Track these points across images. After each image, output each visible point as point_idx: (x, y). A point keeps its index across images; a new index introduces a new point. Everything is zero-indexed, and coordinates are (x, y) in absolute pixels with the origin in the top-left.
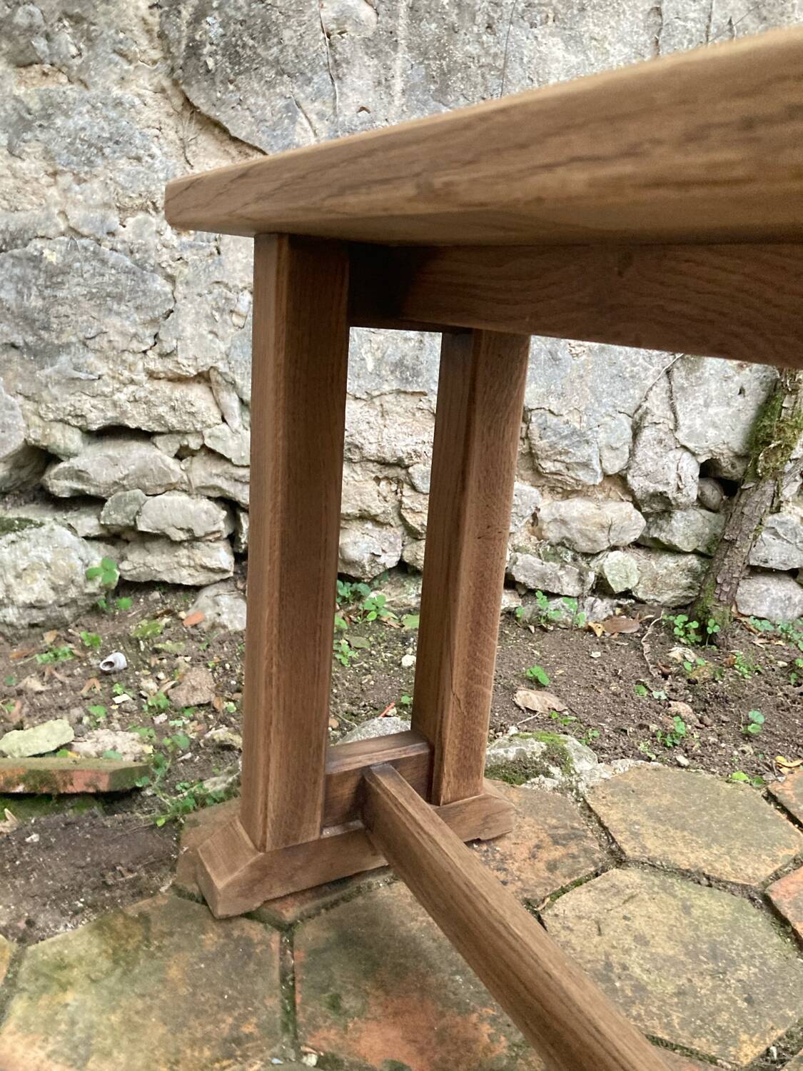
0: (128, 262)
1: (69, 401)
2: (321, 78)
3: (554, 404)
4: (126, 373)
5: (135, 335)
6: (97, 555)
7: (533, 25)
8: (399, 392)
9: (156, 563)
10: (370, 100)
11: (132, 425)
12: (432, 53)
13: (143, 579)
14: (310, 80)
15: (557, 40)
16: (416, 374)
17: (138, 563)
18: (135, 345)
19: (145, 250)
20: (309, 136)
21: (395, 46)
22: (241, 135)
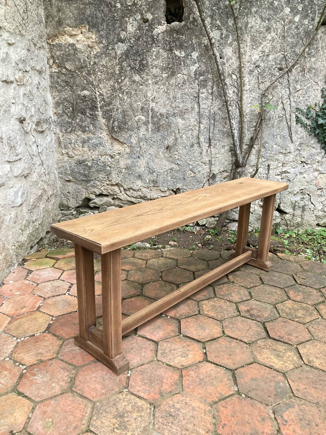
0: (103, 165)
1: (93, 190)
2: (136, 130)
3: (185, 187)
4: (103, 184)
7: (175, 117)
8: (153, 186)
10: (145, 133)
11: (104, 194)
12: (156, 124)
14: (134, 131)
15: (180, 119)
16: (157, 183)
18: (104, 179)
19: (105, 162)
20: (134, 141)
21: (149, 123)
22: (122, 141)
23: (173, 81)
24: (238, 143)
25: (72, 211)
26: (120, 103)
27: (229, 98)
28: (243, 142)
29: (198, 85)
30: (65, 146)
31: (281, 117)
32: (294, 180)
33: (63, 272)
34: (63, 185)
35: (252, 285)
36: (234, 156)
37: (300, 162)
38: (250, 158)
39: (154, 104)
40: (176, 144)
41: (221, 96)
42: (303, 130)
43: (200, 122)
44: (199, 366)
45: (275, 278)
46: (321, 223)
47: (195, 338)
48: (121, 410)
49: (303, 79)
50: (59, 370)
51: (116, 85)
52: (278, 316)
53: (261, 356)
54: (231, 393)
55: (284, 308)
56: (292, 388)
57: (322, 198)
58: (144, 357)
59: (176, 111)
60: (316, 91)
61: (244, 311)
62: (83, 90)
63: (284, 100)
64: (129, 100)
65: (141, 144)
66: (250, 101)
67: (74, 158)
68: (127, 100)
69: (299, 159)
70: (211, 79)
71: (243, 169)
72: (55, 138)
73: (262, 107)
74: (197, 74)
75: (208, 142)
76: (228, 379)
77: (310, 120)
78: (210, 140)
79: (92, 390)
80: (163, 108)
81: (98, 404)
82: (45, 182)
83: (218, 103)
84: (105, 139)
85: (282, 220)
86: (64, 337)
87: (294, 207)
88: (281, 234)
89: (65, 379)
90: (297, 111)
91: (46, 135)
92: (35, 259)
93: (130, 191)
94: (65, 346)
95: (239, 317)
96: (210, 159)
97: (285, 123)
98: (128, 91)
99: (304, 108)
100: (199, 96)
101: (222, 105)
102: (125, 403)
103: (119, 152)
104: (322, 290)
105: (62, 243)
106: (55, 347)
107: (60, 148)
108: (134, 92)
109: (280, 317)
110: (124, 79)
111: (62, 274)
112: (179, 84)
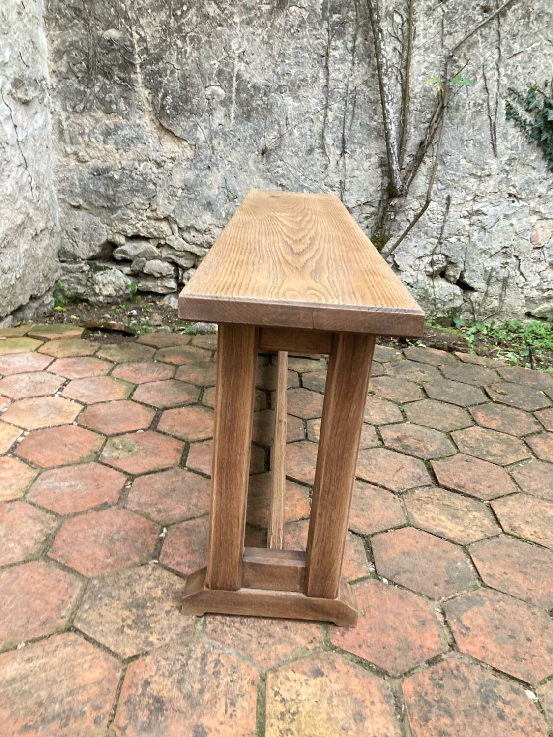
0: (141, 179)
1: (121, 226)
2: (206, 115)
4: (140, 217)
5: (143, 204)
6: (130, 281)
7: (281, 93)
9: (150, 285)
10: (223, 122)
11: (142, 235)
12: (245, 104)
13: (146, 290)
14: (201, 116)
15: (290, 98)
17: (143, 284)
18: (143, 207)
19: (146, 174)
20: (201, 135)
21: (231, 103)
22: (179, 135)
23: (280, 21)
24: (395, 150)
25: (82, 265)
26: (178, 59)
27: (384, 60)
28: (405, 150)
29: (328, 31)
30: (71, 138)
31: (479, 105)
32: (493, 229)
33: (54, 360)
34: (67, 214)
35: (407, 399)
36: (386, 175)
37: (507, 196)
38: (415, 181)
39: (243, 65)
40: (280, 147)
41: (369, 57)
42: (518, 134)
43: (327, 107)
44: (302, 525)
45: (451, 390)
46: (535, 311)
47: (296, 478)
48: (140, 594)
49: (526, 33)
50: (24, 520)
51: (172, 21)
52: (455, 451)
53: (422, 515)
54: (360, 576)
55: (466, 439)
56: (480, 571)
57: (540, 266)
58: (195, 505)
59: (283, 83)
60: (548, 57)
61: (391, 439)
62: (107, 28)
63: (488, 71)
64: (195, 54)
65: (215, 142)
66: (423, 70)
67: (87, 164)
68: (191, 53)
69: (505, 188)
70: (352, 21)
71: (402, 201)
72: (53, 121)
73: (445, 83)
74: (327, 8)
75: (341, 145)
76: (356, 551)
77: (533, 114)
78: (344, 142)
79: (88, 557)
80: (260, 75)
81: (96, 582)
82: (31, 202)
83: (362, 71)
84: (148, 129)
85: (465, 301)
86: (43, 464)
87: (489, 280)
88: (461, 327)
89: (35, 536)
90: (510, 95)
91: (33, 111)
92: (5, 338)
93: (190, 233)
94: (43, 480)
95: (381, 449)
96: (342, 179)
97: (486, 117)
98: (194, 36)
99: (523, 90)
100: (327, 54)
101: (370, 75)
102: (151, 584)
103: (173, 156)
104: (536, 413)
105: (59, 318)
106: (22, 481)
107: (62, 143)
108: (206, 38)
109: (459, 452)
110: (188, 10)
111: (51, 363)
112: (292, 26)
